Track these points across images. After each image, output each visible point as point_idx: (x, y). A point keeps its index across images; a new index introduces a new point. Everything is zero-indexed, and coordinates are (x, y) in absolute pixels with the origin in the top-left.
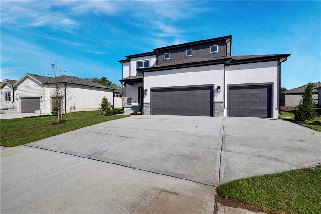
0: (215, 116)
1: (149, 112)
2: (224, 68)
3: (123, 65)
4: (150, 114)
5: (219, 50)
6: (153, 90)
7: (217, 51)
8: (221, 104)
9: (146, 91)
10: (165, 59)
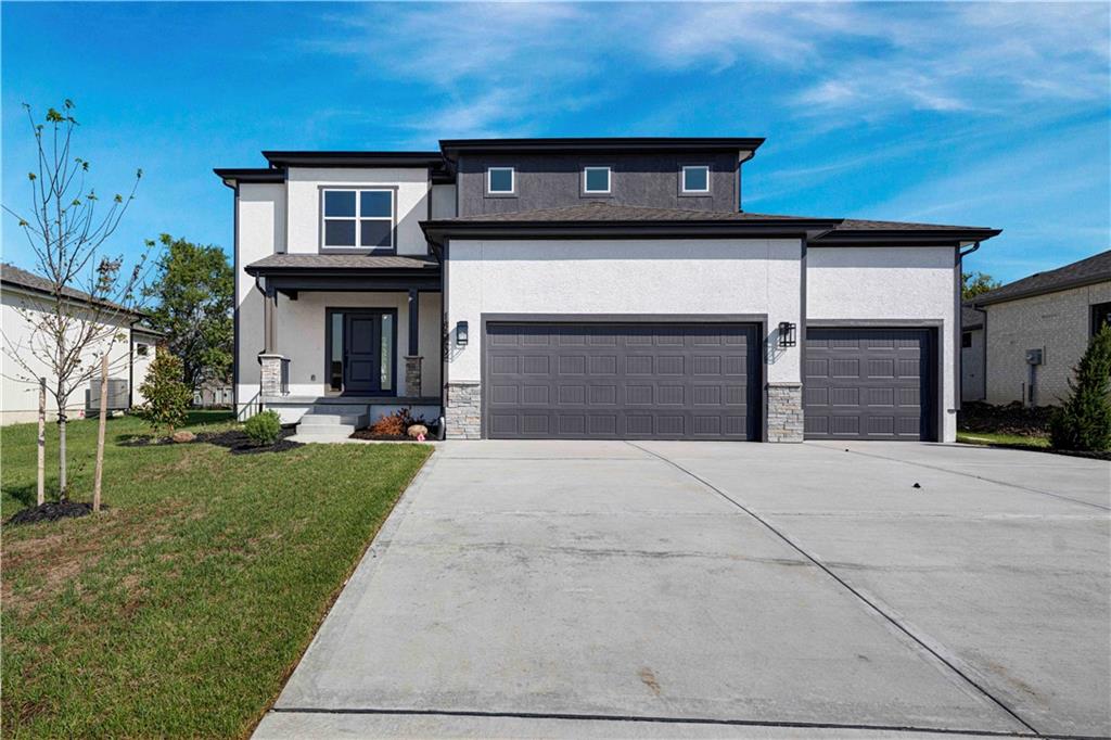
0: (770, 439)
1: (474, 427)
2: (804, 254)
3: (237, 194)
4: (483, 437)
5: (715, 186)
6: (496, 326)
7: (708, 190)
8: (791, 394)
9: (463, 326)
10: (490, 192)
